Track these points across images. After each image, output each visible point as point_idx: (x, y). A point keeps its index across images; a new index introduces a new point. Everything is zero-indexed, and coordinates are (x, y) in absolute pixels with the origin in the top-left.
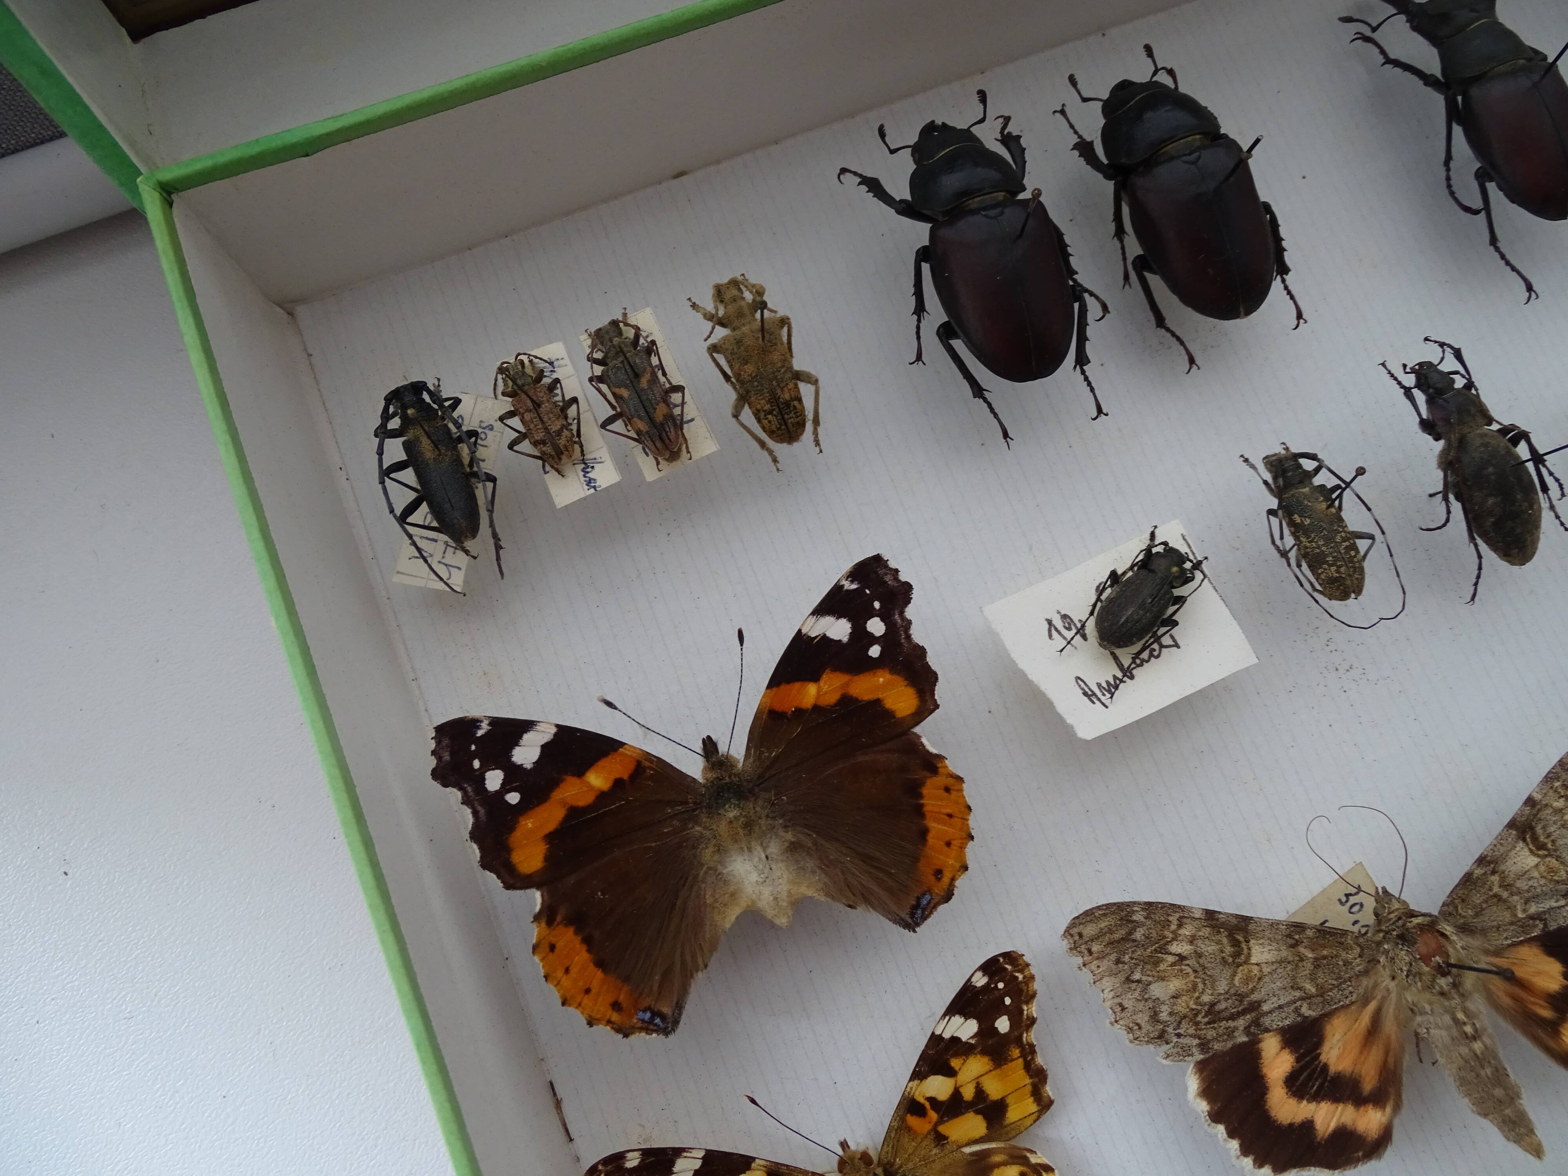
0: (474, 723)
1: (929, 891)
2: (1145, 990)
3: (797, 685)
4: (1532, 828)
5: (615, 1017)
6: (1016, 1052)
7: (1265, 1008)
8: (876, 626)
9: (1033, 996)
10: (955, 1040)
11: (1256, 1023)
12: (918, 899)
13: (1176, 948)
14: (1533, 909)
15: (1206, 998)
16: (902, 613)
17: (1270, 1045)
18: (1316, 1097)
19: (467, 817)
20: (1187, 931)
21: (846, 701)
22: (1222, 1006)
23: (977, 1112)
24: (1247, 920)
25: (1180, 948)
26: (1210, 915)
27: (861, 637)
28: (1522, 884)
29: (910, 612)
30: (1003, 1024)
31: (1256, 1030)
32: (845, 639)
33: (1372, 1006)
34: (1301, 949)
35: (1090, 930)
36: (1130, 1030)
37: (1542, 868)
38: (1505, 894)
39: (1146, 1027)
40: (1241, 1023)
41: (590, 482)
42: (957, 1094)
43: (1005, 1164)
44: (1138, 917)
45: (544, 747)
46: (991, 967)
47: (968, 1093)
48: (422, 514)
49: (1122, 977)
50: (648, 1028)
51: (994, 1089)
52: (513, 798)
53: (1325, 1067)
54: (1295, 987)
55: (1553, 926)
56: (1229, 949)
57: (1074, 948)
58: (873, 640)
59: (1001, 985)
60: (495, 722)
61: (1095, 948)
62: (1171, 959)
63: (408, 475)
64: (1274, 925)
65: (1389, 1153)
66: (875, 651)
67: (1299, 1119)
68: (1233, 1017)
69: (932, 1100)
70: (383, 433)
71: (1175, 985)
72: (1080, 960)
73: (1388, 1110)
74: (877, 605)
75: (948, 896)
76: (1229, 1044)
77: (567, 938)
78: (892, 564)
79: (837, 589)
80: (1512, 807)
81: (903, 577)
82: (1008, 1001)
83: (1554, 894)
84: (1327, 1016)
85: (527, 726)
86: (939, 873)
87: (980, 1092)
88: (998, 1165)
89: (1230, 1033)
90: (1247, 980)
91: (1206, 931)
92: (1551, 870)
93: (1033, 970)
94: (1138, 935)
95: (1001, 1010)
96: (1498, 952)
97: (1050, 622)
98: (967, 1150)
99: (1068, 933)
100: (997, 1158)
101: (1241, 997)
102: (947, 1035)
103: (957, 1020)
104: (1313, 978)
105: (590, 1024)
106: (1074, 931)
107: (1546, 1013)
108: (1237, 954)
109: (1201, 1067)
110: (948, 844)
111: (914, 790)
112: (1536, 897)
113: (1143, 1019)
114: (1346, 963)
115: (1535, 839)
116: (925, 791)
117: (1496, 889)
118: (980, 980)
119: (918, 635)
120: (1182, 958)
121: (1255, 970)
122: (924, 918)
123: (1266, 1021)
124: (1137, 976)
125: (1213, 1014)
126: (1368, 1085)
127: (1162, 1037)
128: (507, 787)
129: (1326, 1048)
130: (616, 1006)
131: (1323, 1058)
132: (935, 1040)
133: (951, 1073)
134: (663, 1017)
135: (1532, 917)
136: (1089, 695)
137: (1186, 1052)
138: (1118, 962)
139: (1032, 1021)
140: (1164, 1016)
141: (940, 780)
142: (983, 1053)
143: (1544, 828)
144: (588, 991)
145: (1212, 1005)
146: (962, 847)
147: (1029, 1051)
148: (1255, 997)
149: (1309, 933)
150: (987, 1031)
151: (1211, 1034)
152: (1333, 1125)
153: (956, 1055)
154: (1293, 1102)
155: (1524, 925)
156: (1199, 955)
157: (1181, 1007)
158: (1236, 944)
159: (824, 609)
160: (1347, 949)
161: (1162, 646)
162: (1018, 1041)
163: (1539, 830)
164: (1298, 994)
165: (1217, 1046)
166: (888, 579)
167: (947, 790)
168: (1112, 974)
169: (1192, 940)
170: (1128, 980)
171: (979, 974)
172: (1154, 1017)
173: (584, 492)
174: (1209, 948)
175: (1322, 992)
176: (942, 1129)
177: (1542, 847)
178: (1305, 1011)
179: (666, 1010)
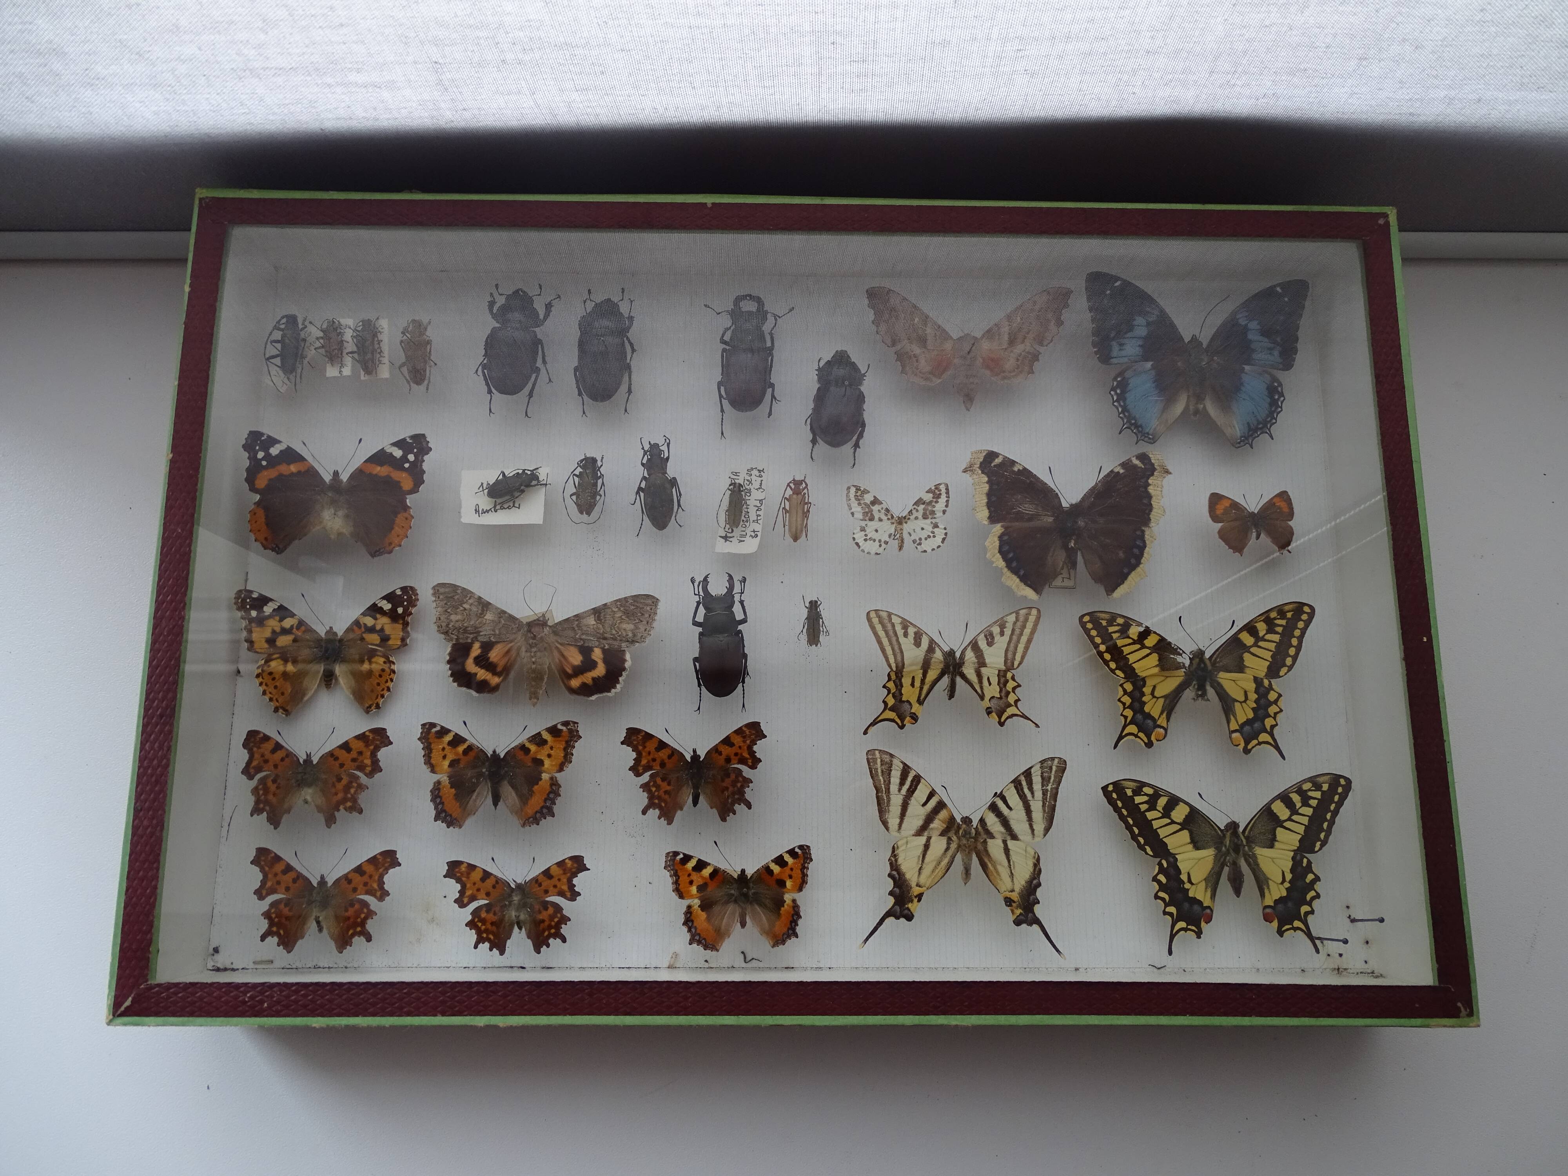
0: (262, 434)
1: (384, 548)
2: (449, 616)
3: (373, 465)
4: (600, 613)
5: (264, 542)
6: (401, 622)
7: (481, 634)
8: (411, 457)
9: (416, 606)
10: (381, 608)
11: (476, 637)
12: (380, 549)
13: (465, 606)
14: (584, 637)
15: (465, 625)
16: (423, 456)
17: (477, 645)
18: (482, 667)
19: (247, 463)
20: (470, 601)
21: (388, 476)
22: (469, 629)
23: (379, 635)
24: (490, 604)
25: (466, 606)
26: (480, 598)
27: (404, 459)
28: (585, 628)
29: (426, 458)
30: (400, 610)
31: (475, 639)
32: (398, 457)
33: (511, 645)
34: (502, 619)
35: (442, 590)
36: (438, 627)
37: (595, 626)
38: (576, 629)
39: (444, 628)
40: (472, 636)
41: (340, 372)
42: (374, 626)
43: (381, 656)
44: (459, 592)
45: (281, 451)
46: (404, 589)
47: (378, 627)
48: (278, 361)
49: (444, 609)
50: (273, 550)
51: (388, 631)
52: (264, 463)
53: (489, 658)
54: (494, 631)
55: (586, 645)
56: (480, 611)
57: (434, 594)
58: (408, 461)
59: (405, 597)
60: (269, 437)
61: (441, 597)
62: (462, 608)
63: (279, 346)
64: (497, 608)
65: (497, 693)
66: (407, 465)
67: (473, 672)
68: (471, 633)
69: (365, 625)
70: (276, 328)
71: (459, 617)
72: (434, 599)
73: (501, 678)
74: (415, 450)
75: (390, 552)
76: (464, 642)
77: (261, 513)
78: (428, 439)
79: (404, 440)
80: (598, 604)
81: (430, 445)
82: (405, 603)
83: (593, 636)
84: (497, 642)
85: (279, 442)
86: (390, 544)
87: (382, 630)
88: (378, 656)
89: (467, 638)
90: (480, 623)
91: (476, 603)
92: (599, 629)
93: (419, 597)
94: (456, 597)
95: (402, 606)
96: (561, 644)
97: (482, 484)
98: (370, 646)
99: (434, 588)
100: (379, 653)
101: (476, 628)
102: (379, 605)
103: (385, 602)
104: (500, 629)
105: (255, 541)
106: (436, 588)
107: (569, 671)
108: (481, 614)
109: (454, 646)
110: (398, 536)
111: (396, 514)
112: (587, 634)
113: (444, 624)
114: (512, 628)
115: (599, 617)
116: (399, 516)
117: (574, 626)
118: (399, 592)
119: (425, 466)
120: (465, 609)
121: (484, 621)
122: (378, 556)
123: (479, 638)
124: (449, 611)
125: (465, 630)
126: (499, 669)
127: (446, 633)
128: (263, 459)
129: (492, 652)
130: (266, 539)
131: (489, 655)
132: (374, 605)
133: (376, 619)
134: (279, 548)
135: (581, 639)
136: (477, 511)
137: (451, 640)
138: (446, 604)
139: (411, 614)
140: (450, 626)
141: (406, 515)
142: (390, 617)
143: (605, 615)
144: (259, 531)
145: (467, 627)
146: (402, 539)
147: (406, 624)
148: (480, 629)
149: (506, 615)
150: (394, 610)
151: (461, 636)
152: (483, 678)
153: (380, 613)
154: (474, 665)
155: (576, 640)
156: (470, 610)
157: (457, 625)
158: (483, 610)
159: (395, 444)
160: (515, 624)
161: (514, 506)
162: (403, 618)
163: (602, 615)
164: (492, 633)
165: (461, 641)
166: (424, 444)
167: (406, 519)
168: (443, 607)
169: (471, 605)
170: (446, 611)
171: (399, 590)
172: (447, 626)
173: (337, 374)
174: (474, 609)
175: (500, 634)
176: (364, 635)
177: (600, 620)
178: (493, 639)
179: (281, 546)
